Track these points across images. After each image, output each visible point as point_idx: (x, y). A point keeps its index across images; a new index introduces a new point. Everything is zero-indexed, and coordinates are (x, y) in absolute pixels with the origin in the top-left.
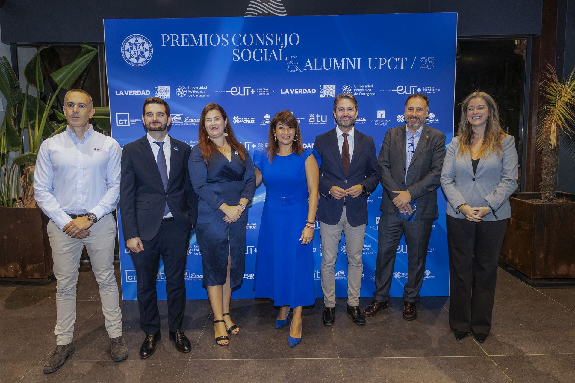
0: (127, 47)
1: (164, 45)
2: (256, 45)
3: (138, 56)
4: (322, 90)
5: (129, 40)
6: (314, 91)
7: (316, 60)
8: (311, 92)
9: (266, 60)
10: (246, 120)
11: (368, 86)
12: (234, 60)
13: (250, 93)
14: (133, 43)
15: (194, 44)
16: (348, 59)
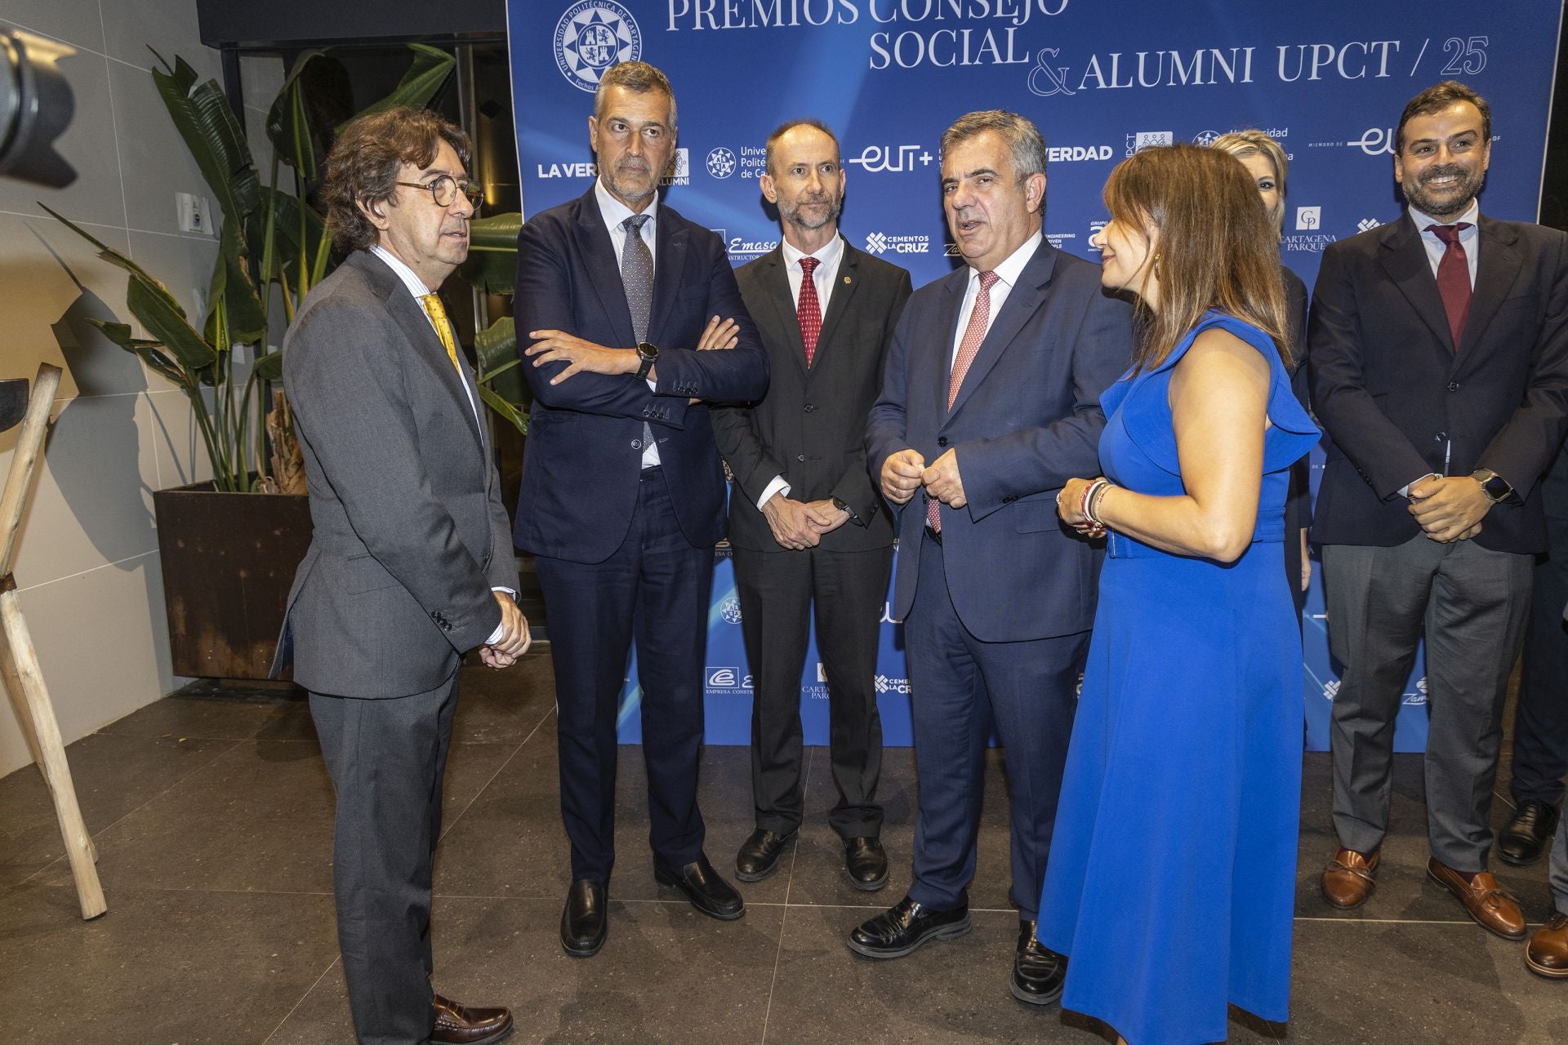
0: (571, 35)
1: (672, 27)
2: (939, 17)
3: (600, 62)
4: (1130, 149)
5: (574, 16)
6: (1105, 153)
7: (1115, 57)
8: (1099, 157)
9: (966, 62)
10: (904, 243)
11: (1272, 134)
12: (872, 65)
13: (917, 162)
14: (587, 23)
15: (759, 20)
16: (1216, 52)
